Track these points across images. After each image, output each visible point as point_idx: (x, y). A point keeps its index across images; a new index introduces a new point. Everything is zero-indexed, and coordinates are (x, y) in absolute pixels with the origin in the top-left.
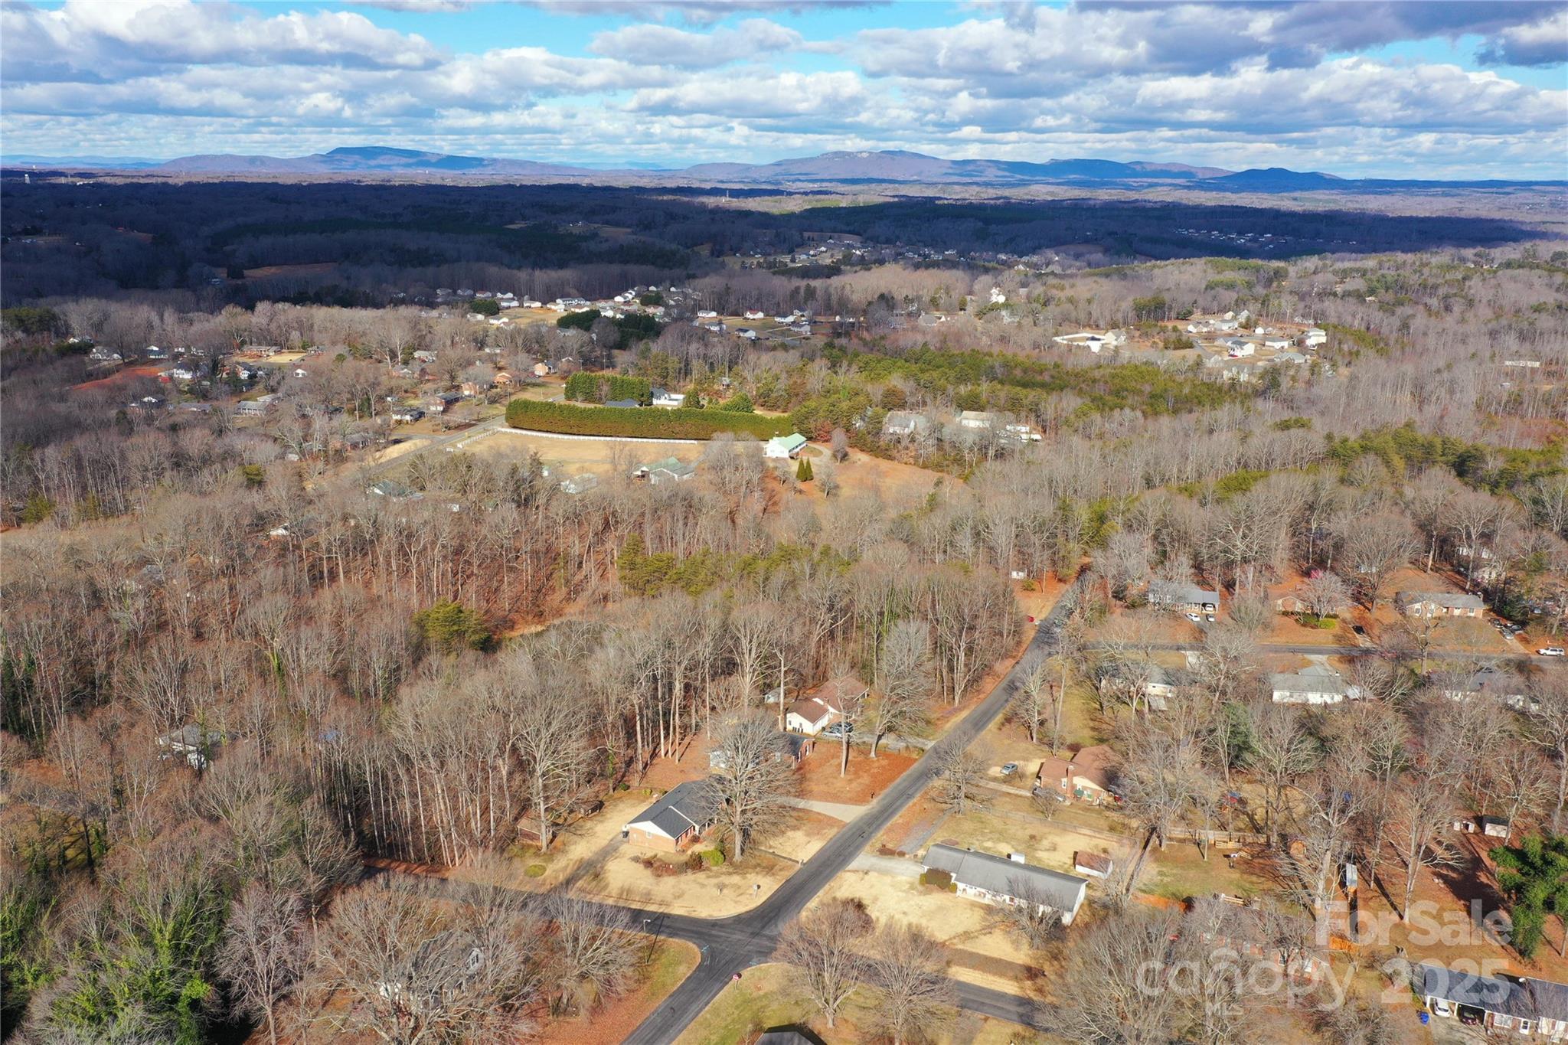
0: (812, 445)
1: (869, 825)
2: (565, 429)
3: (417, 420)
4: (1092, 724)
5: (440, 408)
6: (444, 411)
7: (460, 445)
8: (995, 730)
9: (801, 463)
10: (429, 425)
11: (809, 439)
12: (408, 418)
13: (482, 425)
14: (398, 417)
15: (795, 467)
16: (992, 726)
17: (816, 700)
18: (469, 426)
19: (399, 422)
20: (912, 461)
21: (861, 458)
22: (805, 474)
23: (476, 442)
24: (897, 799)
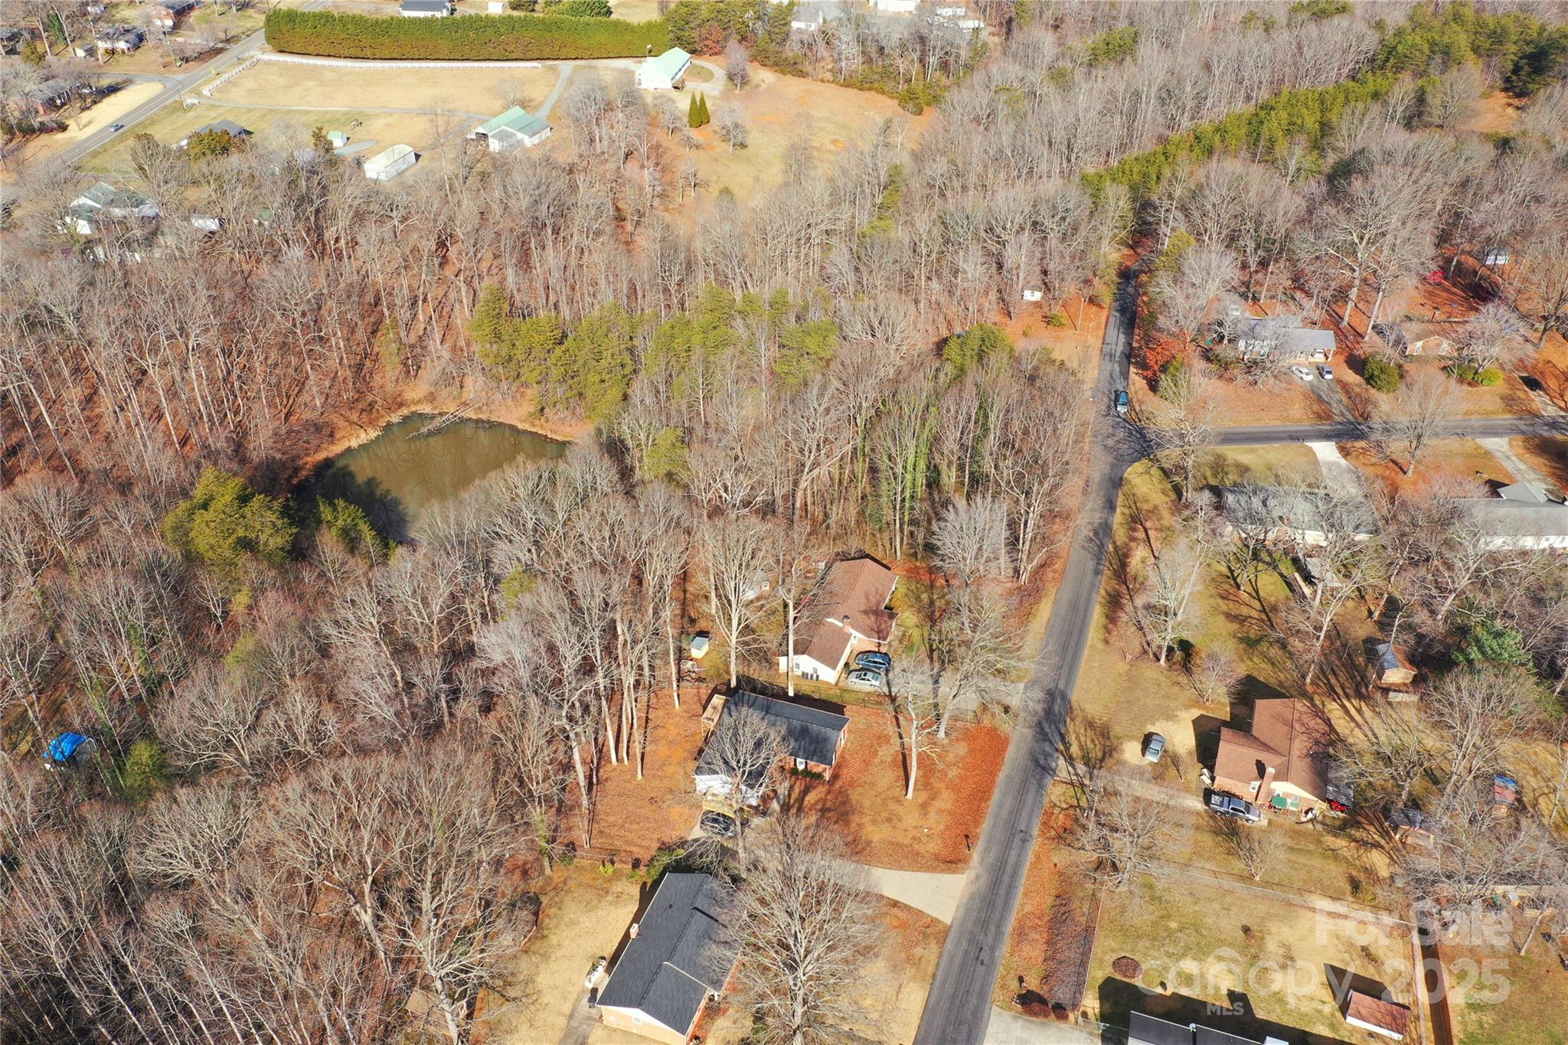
0: (699, 62)
1: (983, 924)
2: (353, 52)
3: (137, 47)
4: (1224, 606)
5: (169, 23)
6: (176, 27)
7: (206, 92)
8: (1100, 645)
9: (693, 101)
10: (155, 56)
11: (693, 52)
12: (122, 45)
13: (234, 49)
14: (109, 45)
15: (683, 103)
16: (1094, 633)
17: (829, 620)
18: (216, 52)
19: (112, 52)
20: (829, 76)
21: (764, 76)
22: (699, 115)
23: (229, 82)
24: (1007, 847)
